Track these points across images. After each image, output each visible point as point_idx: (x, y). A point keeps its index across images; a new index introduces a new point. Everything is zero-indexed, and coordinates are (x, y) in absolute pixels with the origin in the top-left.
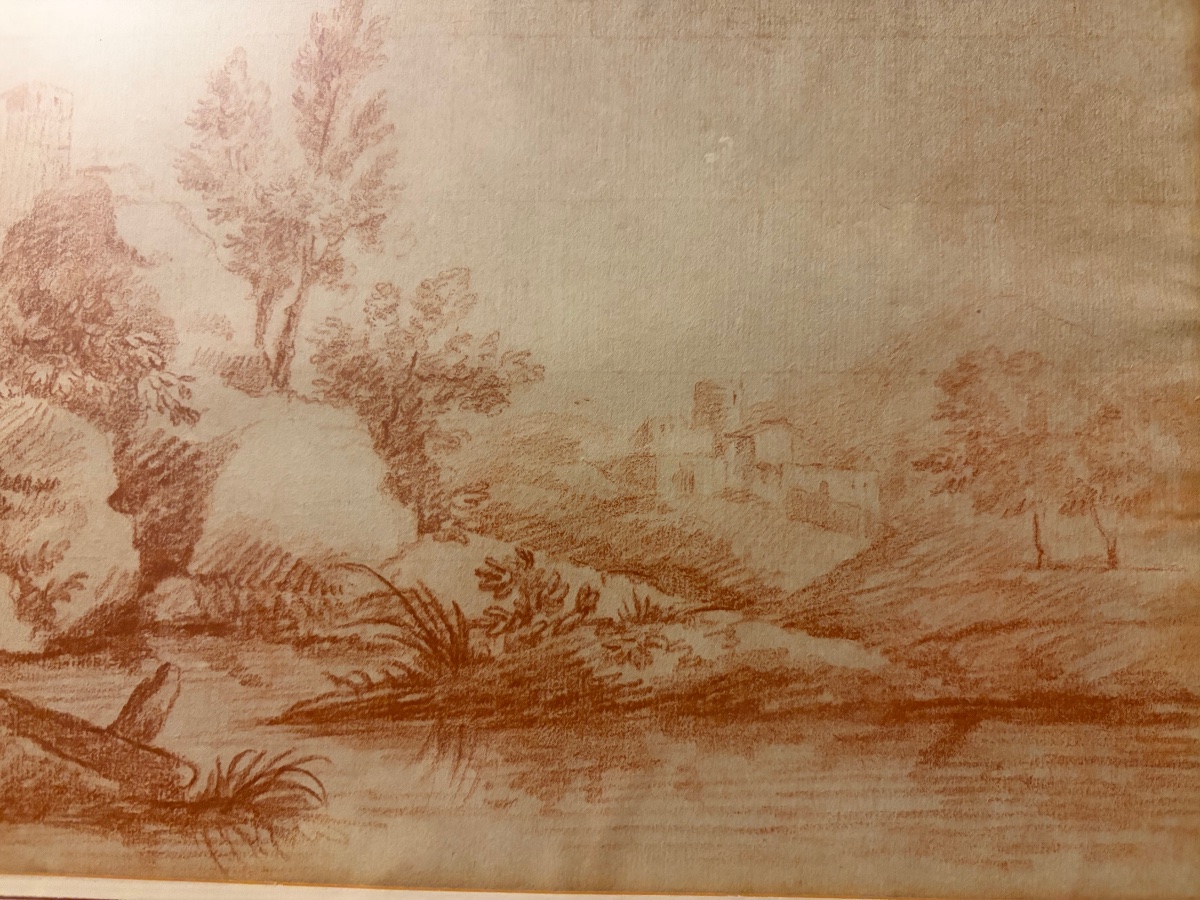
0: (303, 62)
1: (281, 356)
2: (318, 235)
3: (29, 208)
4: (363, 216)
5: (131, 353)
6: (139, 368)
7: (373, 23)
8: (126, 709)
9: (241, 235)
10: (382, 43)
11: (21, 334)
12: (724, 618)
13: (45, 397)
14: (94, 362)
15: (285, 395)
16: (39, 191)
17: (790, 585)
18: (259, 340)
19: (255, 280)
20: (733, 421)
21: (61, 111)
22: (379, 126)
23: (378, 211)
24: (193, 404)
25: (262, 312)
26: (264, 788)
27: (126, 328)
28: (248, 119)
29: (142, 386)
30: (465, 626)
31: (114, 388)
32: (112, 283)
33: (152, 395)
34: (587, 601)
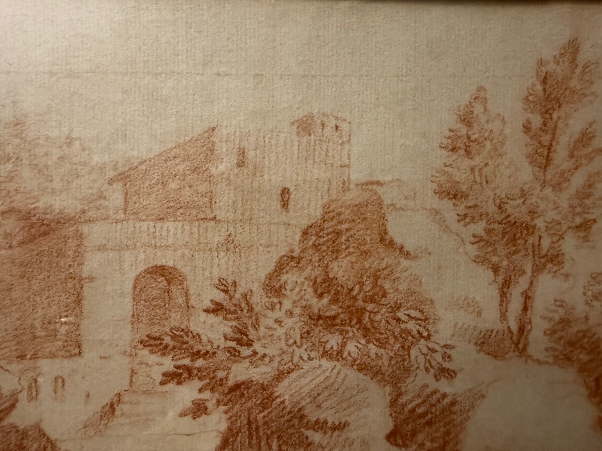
0: (530, 98)
1: (521, 330)
2: (544, 235)
3: (319, 213)
4: (578, 220)
5: (403, 326)
6: (410, 338)
7: (586, 67)
9: (483, 234)
10: (592, 83)
11: (316, 311)
13: (338, 360)
14: (374, 334)
15: (524, 358)
16: (326, 200)
18: (503, 316)
19: (496, 269)
21: (341, 136)
22: (590, 149)
23: (591, 217)
24: (453, 366)
25: (503, 295)
27: (398, 307)
28: (488, 144)
29: (414, 352)
31: (392, 354)
32: (386, 272)
33: (421, 359)
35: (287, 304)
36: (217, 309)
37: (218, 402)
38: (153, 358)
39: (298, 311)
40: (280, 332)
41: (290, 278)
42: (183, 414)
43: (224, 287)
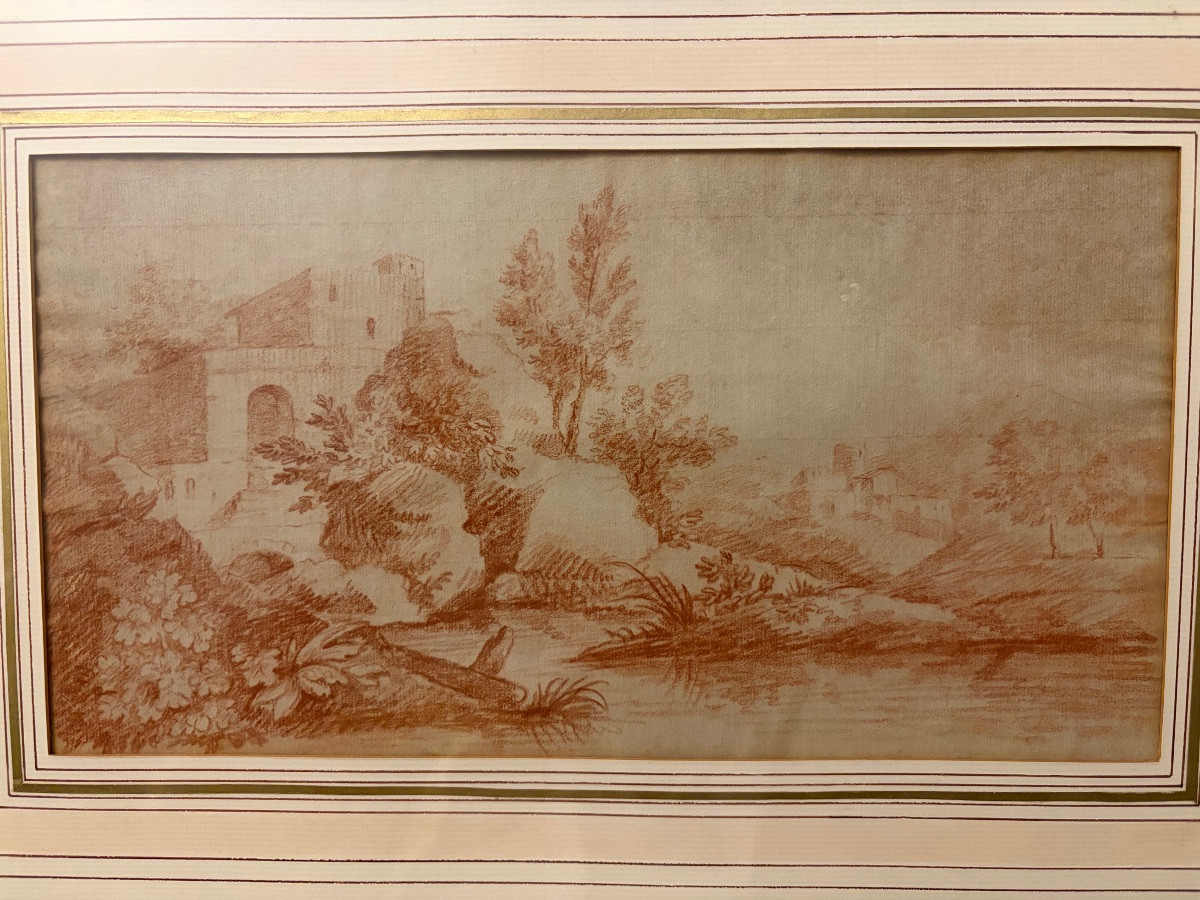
0: (574, 238)
1: (570, 434)
2: (590, 355)
3: (400, 338)
4: (618, 342)
5: (473, 433)
6: (479, 443)
7: (620, 210)
8: (480, 655)
9: (539, 355)
10: (626, 224)
11: (400, 422)
12: (853, 592)
13: (419, 462)
14: (449, 440)
15: (574, 458)
16: (405, 328)
17: (895, 571)
18: (556, 423)
19: (550, 385)
20: (860, 469)
21: (416, 274)
22: (626, 281)
23: (628, 339)
24: (516, 465)
25: (556, 406)
26: (568, 701)
27: (469, 417)
28: (540, 277)
29: (482, 454)
30: (690, 600)
31: (464, 456)
32: (458, 388)
33: (489, 460)
34: (766, 584)
35: (376, 417)
36: (317, 421)
37: (321, 499)
38: (267, 463)
39: (385, 422)
40: (371, 439)
41: (378, 394)
42: (292, 510)
43: (323, 402)
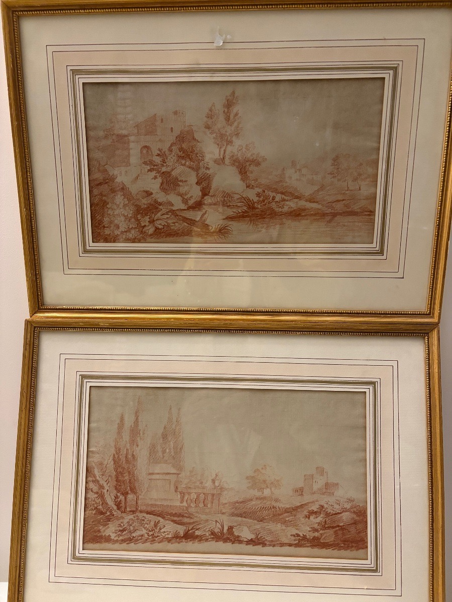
0: (225, 105)
1: (223, 158)
2: (228, 136)
3: (179, 133)
4: (236, 133)
5: (198, 158)
6: (200, 161)
7: (236, 97)
8: (201, 218)
9: (215, 137)
10: (238, 101)
11: (179, 155)
12: (296, 200)
13: (185, 166)
14: (192, 160)
15: (224, 165)
16: (181, 130)
17: (307, 194)
18: (220, 155)
19: (218, 145)
20: (298, 167)
21: (183, 115)
22: (238, 116)
23: (238, 132)
24: (209, 167)
25: (220, 151)
26: (223, 230)
27: (197, 154)
28: (216, 116)
30: (254, 203)
31: (196, 164)
32: (194, 146)
33: (202, 165)
34: (274, 198)
35: (173, 154)
36: (158, 155)
37: (160, 176)
38: (146, 166)
39: (176, 155)
40: (172, 160)
41: (173, 148)
42: (152, 179)
43: (160, 150)
